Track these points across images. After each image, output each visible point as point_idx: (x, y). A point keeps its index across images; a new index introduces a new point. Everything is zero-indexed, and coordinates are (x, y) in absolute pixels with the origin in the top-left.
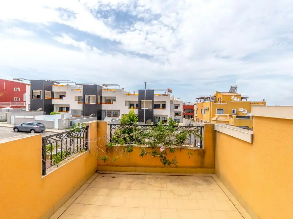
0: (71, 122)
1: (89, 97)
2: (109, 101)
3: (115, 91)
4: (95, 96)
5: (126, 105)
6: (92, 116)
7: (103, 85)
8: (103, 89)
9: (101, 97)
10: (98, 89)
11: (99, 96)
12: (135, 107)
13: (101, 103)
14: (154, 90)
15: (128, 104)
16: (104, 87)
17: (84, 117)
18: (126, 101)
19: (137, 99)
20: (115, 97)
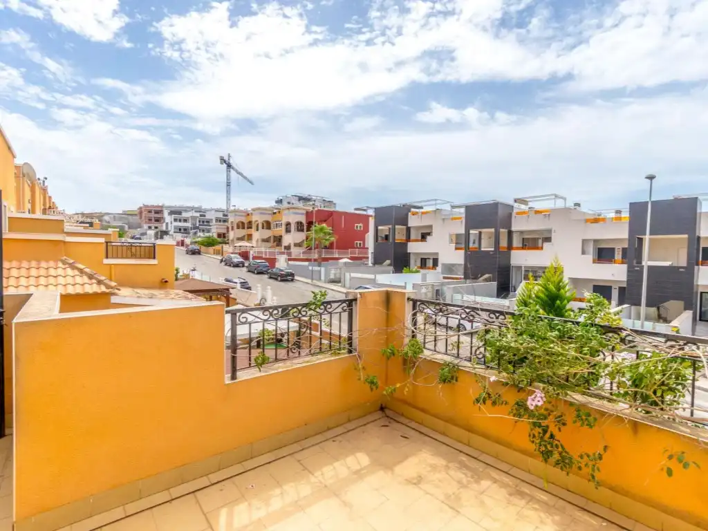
0: (437, 291)
1: (480, 233)
2: (531, 243)
3: (546, 214)
4: (493, 230)
5: (583, 253)
6: (486, 280)
7: (515, 201)
8: (515, 211)
9: (510, 233)
10: (501, 212)
11: (503, 231)
12: (618, 256)
13: (510, 247)
14: (700, 197)
15: (591, 248)
16: (516, 205)
17: (468, 281)
18: (584, 242)
19: (624, 234)
20: (550, 231)
